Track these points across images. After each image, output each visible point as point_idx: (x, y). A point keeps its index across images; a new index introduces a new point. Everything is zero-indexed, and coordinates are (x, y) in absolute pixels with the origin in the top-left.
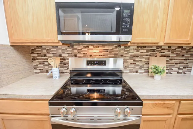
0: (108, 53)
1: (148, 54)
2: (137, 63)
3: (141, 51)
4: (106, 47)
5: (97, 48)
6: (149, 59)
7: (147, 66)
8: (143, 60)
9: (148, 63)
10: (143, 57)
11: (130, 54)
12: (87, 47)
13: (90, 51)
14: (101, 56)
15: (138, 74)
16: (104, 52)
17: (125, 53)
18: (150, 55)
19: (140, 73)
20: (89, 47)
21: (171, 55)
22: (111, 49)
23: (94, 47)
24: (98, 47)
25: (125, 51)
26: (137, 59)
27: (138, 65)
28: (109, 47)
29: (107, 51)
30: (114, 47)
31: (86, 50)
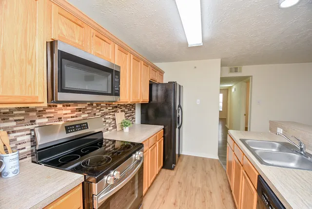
0: (81, 112)
1: (114, 110)
2: (107, 121)
3: (109, 108)
4: (79, 105)
5: (68, 108)
6: (115, 115)
7: (114, 122)
8: (111, 116)
9: (114, 119)
10: (111, 113)
11: (101, 112)
12: (53, 106)
13: (59, 112)
14: (74, 117)
15: (109, 132)
16: (77, 111)
17: (97, 111)
18: (115, 112)
19: (110, 130)
20: (56, 106)
21: (126, 110)
22: (84, 107)
23: (64, 106)
24: (70, 106)
25: (97, 109)
26: (106, 117)
27: (108, 123)
28: (82, 105)
29: (80, 110)
30: (87, 105)
31: (53, 110)
